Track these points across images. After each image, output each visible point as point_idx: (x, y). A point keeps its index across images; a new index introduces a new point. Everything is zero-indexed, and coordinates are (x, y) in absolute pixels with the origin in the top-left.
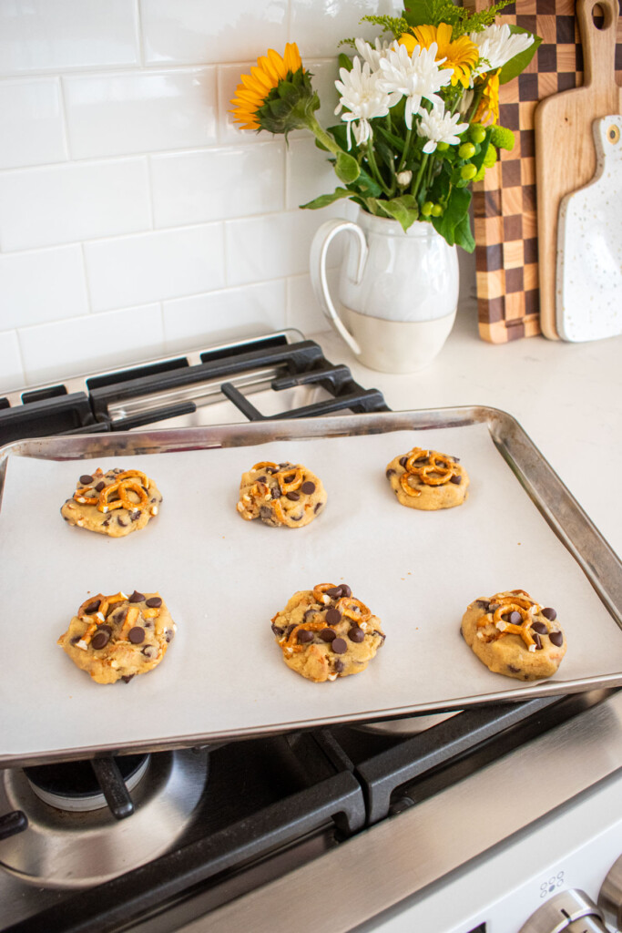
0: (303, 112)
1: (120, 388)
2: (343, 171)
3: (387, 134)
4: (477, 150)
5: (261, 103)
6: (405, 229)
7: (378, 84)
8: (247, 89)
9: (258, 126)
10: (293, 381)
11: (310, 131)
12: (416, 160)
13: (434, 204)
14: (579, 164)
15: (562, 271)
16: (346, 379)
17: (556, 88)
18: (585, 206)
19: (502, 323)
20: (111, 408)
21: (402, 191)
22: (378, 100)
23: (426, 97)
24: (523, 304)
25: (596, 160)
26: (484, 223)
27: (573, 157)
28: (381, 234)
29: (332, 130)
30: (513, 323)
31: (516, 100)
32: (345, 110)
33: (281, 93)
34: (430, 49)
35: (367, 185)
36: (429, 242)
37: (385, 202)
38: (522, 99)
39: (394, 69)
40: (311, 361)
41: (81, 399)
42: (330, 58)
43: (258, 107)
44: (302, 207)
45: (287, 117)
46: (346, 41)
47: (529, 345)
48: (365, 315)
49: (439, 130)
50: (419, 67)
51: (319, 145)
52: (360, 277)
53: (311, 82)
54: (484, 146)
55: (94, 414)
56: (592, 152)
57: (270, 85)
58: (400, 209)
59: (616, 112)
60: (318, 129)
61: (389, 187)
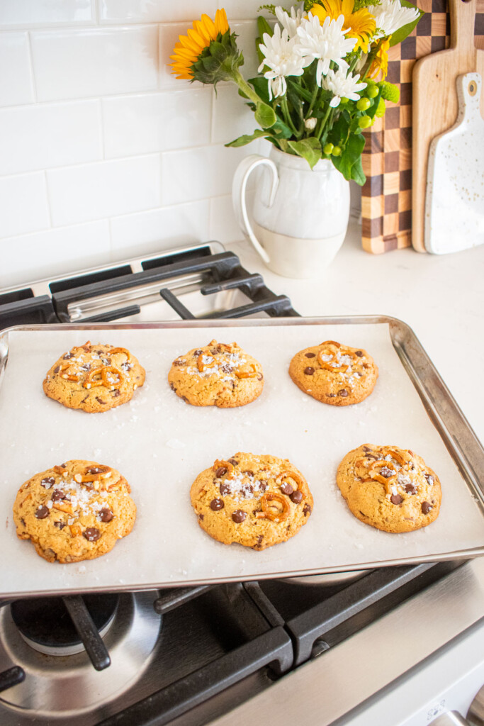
0: (230, 66)
1: (77, 292)
2: (262, 117)
3: (298, 87)
4: (371, 103)
5: (195, 59)
6: (312, 166)
7: (295, 48)
8: (184, 47)
9: (192, 77)
10: (218, 288)
11: (235, 83)
12: (321, 109)
13: (334, 146)
14: (445, 113)
15: (431, 198)
16: (260, 285)
17: (430, 49)
18: (450, 146)
19: (381, 238)
20: (70, 306)
21: (308, 133)
22: (295, 62)
23: (334, 60)
24: (398, 222)
25: (458, 109)
26: (370, 158)
27: (441, 106)
28: (289, 168)
29: (252, 81)
30: (389, 238)
31: (398, 58)
32: (267, 69)
33: (212, 51)
34: (338, 20)
35: (281, 129)
36: (328, 176)
37: (295, 142)
38: (403, 58)
39: (309, 37)
40: (230, 269)
41: (46, 301)
42: (251, 19)
43: (192, 62)
44: (227, 146)
45: (217, 71)
46: (264, 7)
47: (401, 255)
48: (274, 232)
49: (343, 88)
50: (329, 35)
51: (242, 94)
52: (271, 203)
53: (236, 41)
54: (376, 100)
55: (56, 314)
56: (455, 102)
57: (203, 45)
58: (308, 150)
59: (474, 70)
60: (241, 82)
61: (298, 130)
